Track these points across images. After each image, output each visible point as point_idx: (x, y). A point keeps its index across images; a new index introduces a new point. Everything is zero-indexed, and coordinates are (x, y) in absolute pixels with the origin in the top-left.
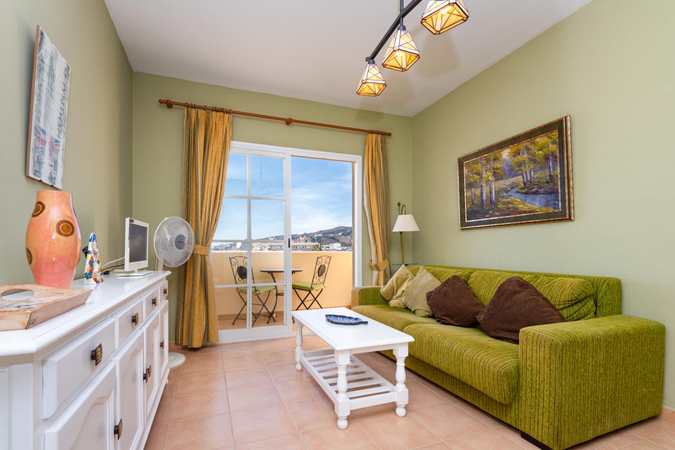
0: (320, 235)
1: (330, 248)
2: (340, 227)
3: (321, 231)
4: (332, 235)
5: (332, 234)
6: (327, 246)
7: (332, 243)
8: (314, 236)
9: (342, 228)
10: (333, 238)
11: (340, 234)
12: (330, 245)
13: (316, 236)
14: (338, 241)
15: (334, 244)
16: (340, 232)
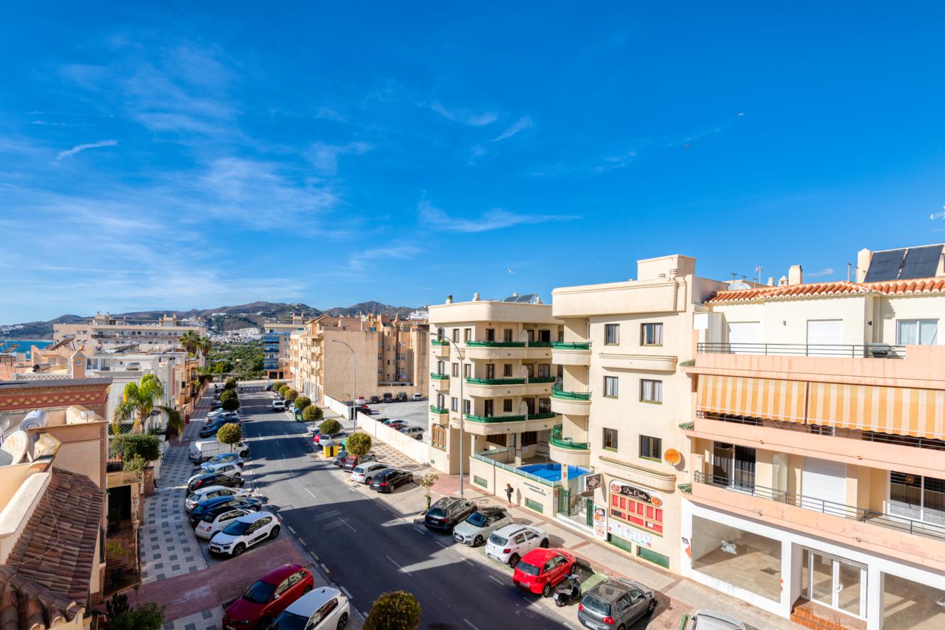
0: (222, 314)
1: (240, 335)
2: (259, 302)
3: (225, 308)
4: (244, 315)
5: (245, 312)
6: (235, 332)
7: (244, 327)
8: (210, 315)
9: (263, 305)
10: (245, 319)
11: (259, 313)
12: (241, 330)
13: (214, 314)
14: (255, 325)
15: (247, 329)
16: (259, 311)
